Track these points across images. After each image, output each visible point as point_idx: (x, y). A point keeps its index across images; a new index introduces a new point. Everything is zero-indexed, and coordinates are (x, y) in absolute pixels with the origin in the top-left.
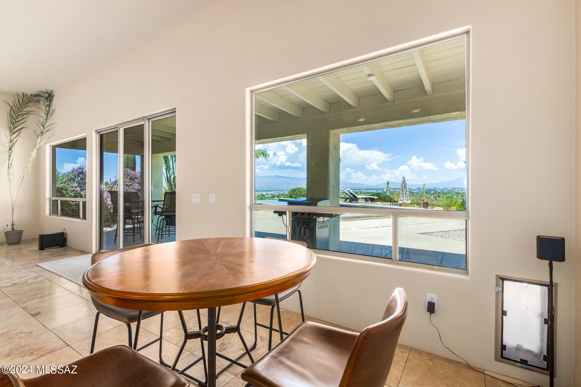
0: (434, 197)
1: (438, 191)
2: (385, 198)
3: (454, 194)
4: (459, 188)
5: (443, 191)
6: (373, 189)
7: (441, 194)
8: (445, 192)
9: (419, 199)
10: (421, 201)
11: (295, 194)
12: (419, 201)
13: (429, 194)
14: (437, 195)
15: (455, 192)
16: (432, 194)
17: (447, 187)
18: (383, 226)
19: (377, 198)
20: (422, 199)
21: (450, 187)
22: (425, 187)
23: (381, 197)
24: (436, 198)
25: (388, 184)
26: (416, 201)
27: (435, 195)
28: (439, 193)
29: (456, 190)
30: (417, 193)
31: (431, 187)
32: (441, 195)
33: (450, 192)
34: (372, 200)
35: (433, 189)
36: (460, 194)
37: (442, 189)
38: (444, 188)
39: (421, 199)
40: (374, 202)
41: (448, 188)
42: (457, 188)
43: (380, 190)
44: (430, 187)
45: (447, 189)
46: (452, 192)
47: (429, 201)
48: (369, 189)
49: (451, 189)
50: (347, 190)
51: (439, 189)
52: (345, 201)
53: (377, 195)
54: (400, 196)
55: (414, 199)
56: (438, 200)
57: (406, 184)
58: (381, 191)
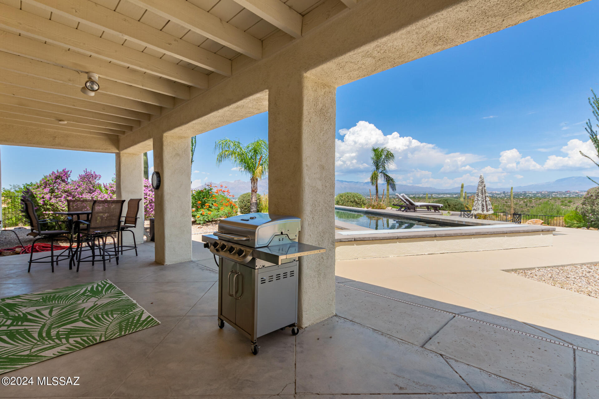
0: (524, 202)
1: (529, 195)
2: (456, 205)
3: (551, 199)
4: (557, 192)
5: (536, 195)
6: (446, 194)
7: (533, 199)
8: (539, 196)
9: (504, 205)
10: (507, 207)
11: (342, 200)
12: (505, 208)
13: (517, 199)
14: (528, 200)
15: (552, 196)
16: (521, 198)
17: (540, 191)
18: (442, 252)
19: (442, 205)
20: (508, 205)
21: (545, 190)
22: (513, 191)
23: (450, 204)
24: (527, 204)
25: (462, 187)
26: (500, 207)
27: (526, 201)
28: (531, 198)
29: (554, 194)
30: (501, 198)
31: (521, 191)
32: (533, 201)
33: (545, 196)
34: (436, 208)
35: (523, 193)
36: (559, 199)
37: (535, 193)
38: (537, 192)
39: (506, 205)
40: (438, 212)
41: (543, 192)
42: (554, 192)
43: (455, 195)
44: (519, 191)
45: (541, 193)
46: (548, 197)
47: (518, 208)
48: (442, 194)
49: (546, 192)
50: (402, 195)
51: (530, 193)
52: (400, 210)
53: (445, 201)
54: (474, 204)
55: (497, 205)
56: (529, 207)
57: (484, 186)
58: (457, 196)
